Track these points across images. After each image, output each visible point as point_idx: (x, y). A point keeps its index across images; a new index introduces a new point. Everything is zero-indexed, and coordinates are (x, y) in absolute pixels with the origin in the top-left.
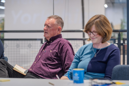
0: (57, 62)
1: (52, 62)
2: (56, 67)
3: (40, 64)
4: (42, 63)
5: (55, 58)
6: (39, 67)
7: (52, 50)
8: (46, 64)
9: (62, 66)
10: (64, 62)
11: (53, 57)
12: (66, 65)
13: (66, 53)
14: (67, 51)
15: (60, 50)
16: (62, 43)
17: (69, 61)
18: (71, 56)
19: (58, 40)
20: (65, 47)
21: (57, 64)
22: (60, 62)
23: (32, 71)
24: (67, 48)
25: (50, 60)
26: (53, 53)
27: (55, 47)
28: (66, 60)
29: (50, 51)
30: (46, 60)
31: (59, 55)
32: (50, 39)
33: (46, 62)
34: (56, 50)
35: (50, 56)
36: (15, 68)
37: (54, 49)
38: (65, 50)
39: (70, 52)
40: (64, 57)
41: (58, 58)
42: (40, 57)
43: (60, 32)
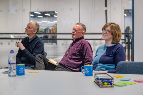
0: (79, 57)
1: (76, 57)
2: (79, 60)
3: (67, 58)
4: (69, 57)
5: (78, 54)
6: (67, 60)
7: (76, 48)
8: (71, 58)
9: (83, 59)
10: (85, 57)
11: (77, 53)
12: (86, 60)
13: (86, 50)
14: (87, 49)
15: (82, 48)
16: (83, 43)
17: (88, 56)
18: (90, 52)
19: (81, 41)
20: (86, 46)
21: (79, 58)
22: (82, 57)
23: (62, 63)
24: (87, 47)
25: (74, 55)
26: (77, 51)
27: (78, 46)
28: (86, 55)
29: (74, 49)
30: (72, 55)
31: (81, 51)
32: (75, 40)
33: (72, 56)
34: (79, 48)
35: (75, 53)
36: (50, 61)
37: (77, 47)
38: (85, 48)
39: (89, 49)
40: (85, 53)
41: (80, 54)
42: (68, 53)
43: (84, 35)
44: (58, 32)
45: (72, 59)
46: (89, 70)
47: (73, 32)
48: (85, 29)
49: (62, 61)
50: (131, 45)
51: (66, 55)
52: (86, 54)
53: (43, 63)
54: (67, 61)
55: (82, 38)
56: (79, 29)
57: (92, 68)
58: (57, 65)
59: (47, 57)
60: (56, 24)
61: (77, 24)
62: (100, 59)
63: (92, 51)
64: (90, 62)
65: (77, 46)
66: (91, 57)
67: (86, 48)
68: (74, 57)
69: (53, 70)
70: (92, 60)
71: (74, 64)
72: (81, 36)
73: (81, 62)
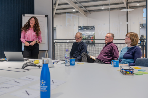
43: (112, 40)
44: (95, 39)
45: (105, 56)
46: (117, 63)
47: (105, 39)
48: (114, 37)
49: (98, 57)
50: (145, 47)
51: (101, 53)
52: (115, 53)
53: (86, 58)
54: (102, 57)
55: (112, 42)
56: (110, 37)
57: (118, 62)
58: (95, 59)
59: (89, 54)
60: (95, 34)
61: (108, 33)
62: (124, 55)
63: (118, 51)
64: (117, 58)
65: (108, 47)
66: (118, 55)
67: (114, 49)
68: (106, 55)
69: (93, 62)
70: (118, 57)
71: (106, 59)
72: (110, 41)
73: (111, 58)
